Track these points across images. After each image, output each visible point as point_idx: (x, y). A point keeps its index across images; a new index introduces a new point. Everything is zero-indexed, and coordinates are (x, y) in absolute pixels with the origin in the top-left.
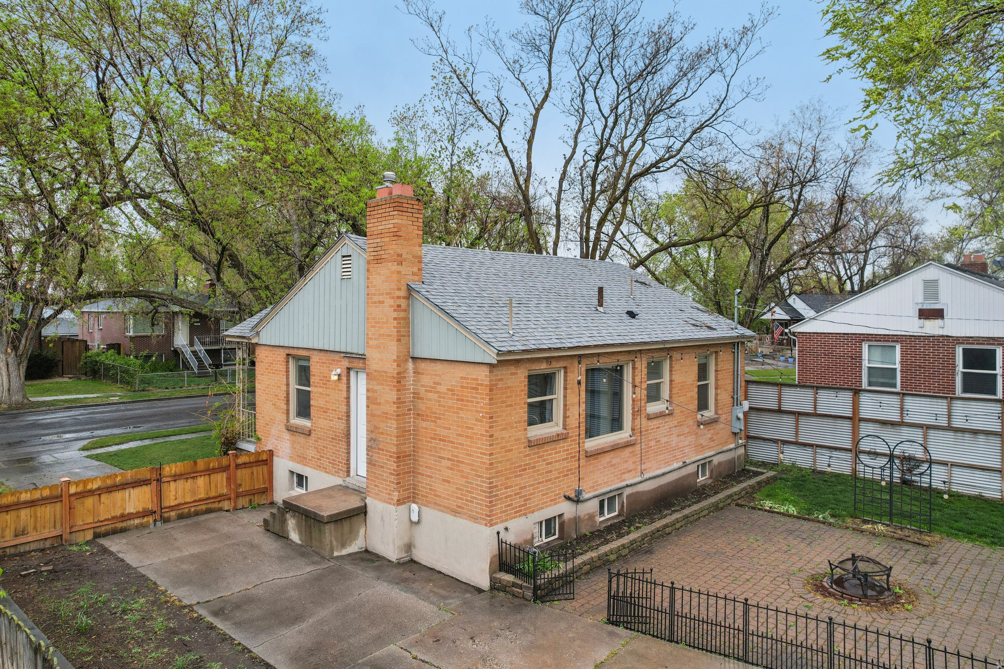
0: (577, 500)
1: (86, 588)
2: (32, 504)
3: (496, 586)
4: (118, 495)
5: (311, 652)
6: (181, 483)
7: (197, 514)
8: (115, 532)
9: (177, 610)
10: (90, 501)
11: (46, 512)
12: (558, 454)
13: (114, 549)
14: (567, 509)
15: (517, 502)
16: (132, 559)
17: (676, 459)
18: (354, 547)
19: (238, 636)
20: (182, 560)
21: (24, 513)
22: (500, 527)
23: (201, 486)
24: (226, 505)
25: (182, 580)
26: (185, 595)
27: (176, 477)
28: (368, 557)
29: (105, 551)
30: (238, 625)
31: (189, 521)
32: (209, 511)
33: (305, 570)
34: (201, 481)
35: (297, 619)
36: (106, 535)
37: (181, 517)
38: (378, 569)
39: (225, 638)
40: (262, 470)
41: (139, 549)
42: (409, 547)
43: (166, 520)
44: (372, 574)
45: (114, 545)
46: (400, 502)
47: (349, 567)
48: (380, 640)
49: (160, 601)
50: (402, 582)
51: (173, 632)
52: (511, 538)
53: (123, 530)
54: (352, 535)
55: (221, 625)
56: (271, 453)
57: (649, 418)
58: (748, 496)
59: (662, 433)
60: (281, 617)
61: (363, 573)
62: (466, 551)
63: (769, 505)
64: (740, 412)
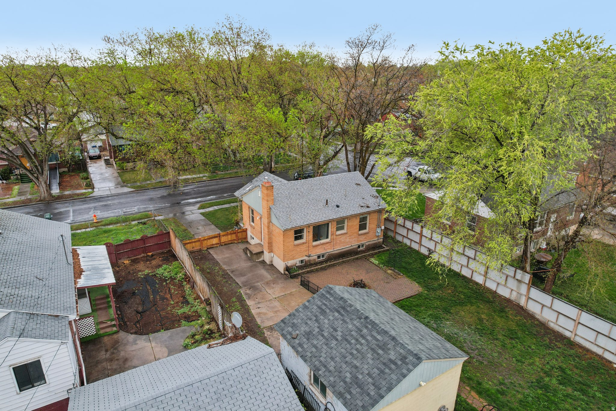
0: (309, 256)
1: (207, 263)
2: (195, 242)
3: (285, 274)
4: (211, 240)
5: (245, 282)
6: (225, 237)
7: (229, 244)
8: (211, 248)
9: (224, 271)
10: (205, 241)
11: (198, 244)
12: (304, 247)
13: (211, 253)
14: (306, 258)
15: (291, 257)
16: (215, 256)
17: (348, 245)
18: (261, 260)
19: (234, 277)
20: (225, 258)
21: (193, 244)
22: (286, 262)
23: (229, 238)
24: (236, 242)
25: (225, 263)
26: (225, 267)
27: (223, 236)
28: (263, 262)
29: (209, 253)
30: (234, 275)
31: (227, 246)
32: (232, 243)
33: (249, 264)
34: (229, 236)
35: (245, 275)
36: (209, 248)
37: (225, 245)
38: (264, 266)
39: (232, 277)
40: (244, 233)
41: (216, 253)
42: (272, 261)
43: (222, 245)
44: (262, 267)
45: (211, 251)
46: (269, 252)
47: (258, 265)
48: (258, 282)
49: (220, 268)
50: (267, 270)
51: (223, 275)
52: (289, 265)
53: (213, 248)
54: (260, 257)
55: (231, 275)
56: (246, 229)
57: (337, 236)
58: (372, 256)
59: (343, 238)
60: (242, 275)
61: (260, 267)
62: (280, 266)
63: (372, 260)
64: (379, 230)
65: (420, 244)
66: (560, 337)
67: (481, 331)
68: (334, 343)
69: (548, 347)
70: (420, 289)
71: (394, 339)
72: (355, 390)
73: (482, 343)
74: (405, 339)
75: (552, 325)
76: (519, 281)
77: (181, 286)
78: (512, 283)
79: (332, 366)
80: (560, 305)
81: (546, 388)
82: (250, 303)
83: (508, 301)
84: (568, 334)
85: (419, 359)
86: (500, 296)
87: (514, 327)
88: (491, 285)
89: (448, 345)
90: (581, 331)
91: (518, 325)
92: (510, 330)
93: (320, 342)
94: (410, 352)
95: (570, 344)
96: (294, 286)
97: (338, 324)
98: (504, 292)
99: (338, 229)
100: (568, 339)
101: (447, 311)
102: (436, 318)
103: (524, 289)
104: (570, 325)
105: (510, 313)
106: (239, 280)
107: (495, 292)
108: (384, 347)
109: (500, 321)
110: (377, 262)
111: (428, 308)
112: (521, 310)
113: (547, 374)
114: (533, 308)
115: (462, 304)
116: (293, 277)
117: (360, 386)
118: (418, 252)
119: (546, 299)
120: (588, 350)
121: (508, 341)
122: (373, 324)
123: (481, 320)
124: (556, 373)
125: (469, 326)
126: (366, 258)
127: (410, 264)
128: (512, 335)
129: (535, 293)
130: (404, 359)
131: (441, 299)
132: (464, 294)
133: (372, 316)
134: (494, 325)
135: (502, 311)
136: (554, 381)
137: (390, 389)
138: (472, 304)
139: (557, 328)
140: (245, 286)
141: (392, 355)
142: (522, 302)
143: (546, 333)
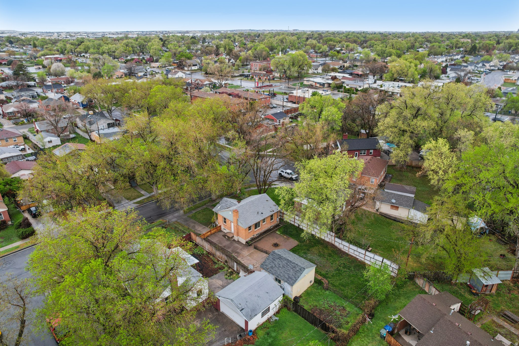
0: (254, 236)
3: (246, 244)
4: (208, 233)
6: (213, 231)
7: (215, 233)
9: (221, 247)
10: (206, 234)
12: (252, 232)
15: (247, 237)
17: (267, 227)
18: (233, 240)
21: (203, 236)
22: (245, 240)
24: (217, 232)
30: (226, 248)
33: (229, 242)
36: (207, 237)
37: (213, 234)
38: (236, 242)
40: (220, 227)
42: (239, 240)
45: (209, 238)
46: (236, 236)
48: (237, 250)
49: (218, 245)
51: (221, 249)
52: (247, 241)
54: (233, 238)
56: (221, 225)
57: (263, 225)
58: (276, 230)
59: (265, 226)
60: (229, 248)
61: (234, 243)
62: (244, 242)
63: (277, 232)
64: (278, 219)
65: (294, 222)
66: (344, 253)
67: (320, 256)
68: (280, 268)
69: (341, 257)
70: (298, 243)
71: (297, 264)
72: (290, 280)
73: (320, 259)
74: (299, 264)
75: (342, 249)
76: (332, 236)
77: (208, 257)
78: (329, 236)
79: (282, 275)
80: (344, 243)
81: (339, 270)
82: (239, 259)
83: (328, 242)
84: (347, 252)
85: (304, 269)
86: (326, 241)
87: (330, 252)
88: (323, 238)
89: (311, 263)
90: (350, 250)
91: (332, 251)
92: (329, 254)
93: (276, 269)
94: (302, 267)
95: (347, 255)
96: (252, 250)
97: (280, 263)
98: (327, 239)
99: (263, 222)
100: (347, 253)
101: (308, 250)
102: (305, 253)
103: (333, 238)
104: (347, 249)
105: (329, 247)
106: (230, 250)
107: (324, 240)
108: (295, 267)
109: (326, 251)
110: (279, 233)
111: (301, 250)
112: (333, 246)
113: (340, 266)
114: (336, 244)
115: (313, 246)
116: (250, 245)
117: (291, 278)
118: (294, 225)
119: (340, 241)
120: (352, 256)
121: (328, 258)
122: (290, 261)
123: (320, 251)
124: (342, 265)
125: (316, 254)
126: (274, 232)
127: (292, 232)
128: (330, 255)
129: (337, 239)
130: (301, 269)
131: (305, 245)
132: (313, 242)
133: (289, 259)
134: (324, 253)
135: (327, 247)
136: (342, 268)
137: (298, 277)
138: (316, 246)
139: (344, 250)
140: (233, 252)
141: (297, 269)
142: (333, 243)
143: (340, 253)
